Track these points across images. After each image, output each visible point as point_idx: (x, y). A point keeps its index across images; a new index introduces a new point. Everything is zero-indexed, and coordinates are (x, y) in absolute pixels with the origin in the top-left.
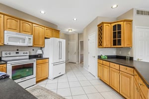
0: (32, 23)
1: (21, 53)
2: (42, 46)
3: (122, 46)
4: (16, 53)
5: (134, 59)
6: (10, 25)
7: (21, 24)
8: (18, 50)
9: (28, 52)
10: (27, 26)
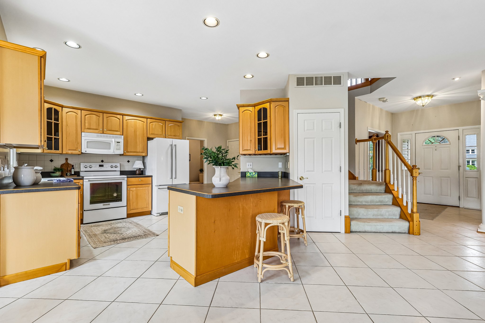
0: (123, 115)
1: (107, 166)
2: (144, 154)
3: (268, 151)
4: (101, 166)
5: (291, 178)
6: (90, 124)
7: (105, 119)
8: (102, 161)
9: (118, 165)
10: (115, 121)
